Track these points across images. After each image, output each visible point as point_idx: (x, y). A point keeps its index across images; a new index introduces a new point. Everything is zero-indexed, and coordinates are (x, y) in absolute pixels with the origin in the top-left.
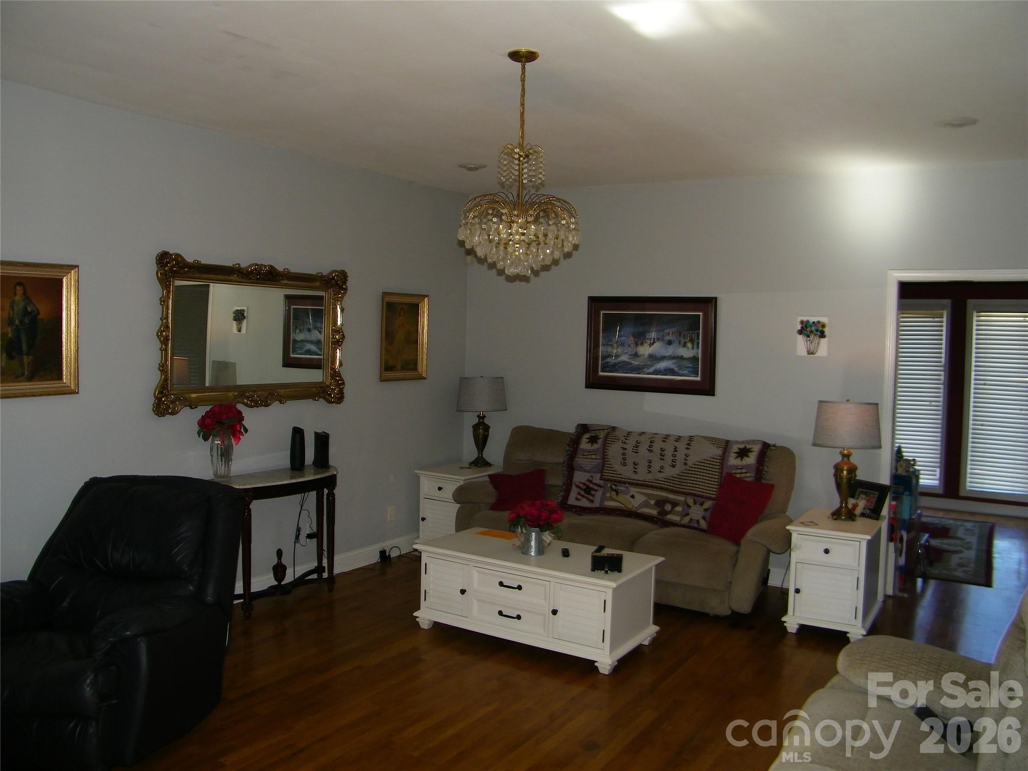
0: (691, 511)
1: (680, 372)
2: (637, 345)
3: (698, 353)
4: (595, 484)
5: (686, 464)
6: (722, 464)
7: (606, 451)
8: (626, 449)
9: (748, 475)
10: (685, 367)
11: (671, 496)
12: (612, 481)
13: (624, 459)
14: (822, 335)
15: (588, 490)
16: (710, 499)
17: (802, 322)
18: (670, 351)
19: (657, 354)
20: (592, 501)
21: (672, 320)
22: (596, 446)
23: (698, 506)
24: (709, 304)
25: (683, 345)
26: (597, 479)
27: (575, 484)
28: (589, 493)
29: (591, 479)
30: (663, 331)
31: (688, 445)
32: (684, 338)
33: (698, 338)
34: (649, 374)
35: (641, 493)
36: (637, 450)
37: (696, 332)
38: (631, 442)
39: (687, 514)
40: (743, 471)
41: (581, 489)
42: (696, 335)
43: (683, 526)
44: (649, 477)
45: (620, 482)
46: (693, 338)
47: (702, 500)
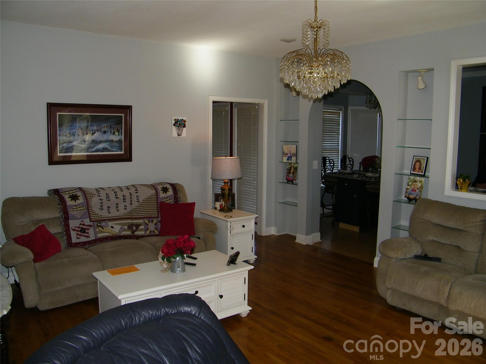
0: (149, 227)
1: (112, 149)
2: (84, 134)
3: (122, 138)
4: (87, 226)
5: (139, 202)
6: (157, 197)
7: (90, 203)
8: (102, 200)
9: (171, 201)
10: (115, 147)
11: (135, 221)
12: (97, 221)
13: (102, 206)
14: (184, 126)
15: (83, 231)
16: (155, 218)
17: (175, 120)
18: (105, 137)
19: (97, 139)
20: (88, 237)
21: (107, 119)
22: (78, 202)
23: (151, 223)
24: (127, 109)
25: (113, 133)
26: (87, 221)
27: (72, 229)
28: (84, 232)
29: (82, 223)
30: (101, 125)
31: (136, 190)
32: (114, 130)
33: (122, 129)
34: (92, 152)
35: (116, 224)
36: (109, 199)
37: (120, 126)
38: (103, 195)
39: (148, 229)
40: (168, 199)
41: (78, 231)
42: (120, 127)
43: (147, 236)
44: (118, 214)
45: (103, 220)
46: (119, 129)
47: (152, 219)
